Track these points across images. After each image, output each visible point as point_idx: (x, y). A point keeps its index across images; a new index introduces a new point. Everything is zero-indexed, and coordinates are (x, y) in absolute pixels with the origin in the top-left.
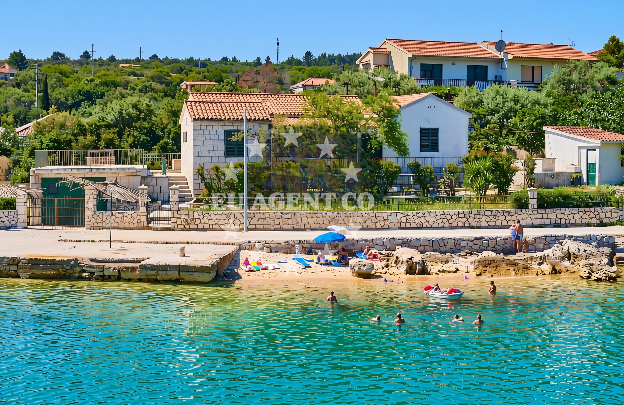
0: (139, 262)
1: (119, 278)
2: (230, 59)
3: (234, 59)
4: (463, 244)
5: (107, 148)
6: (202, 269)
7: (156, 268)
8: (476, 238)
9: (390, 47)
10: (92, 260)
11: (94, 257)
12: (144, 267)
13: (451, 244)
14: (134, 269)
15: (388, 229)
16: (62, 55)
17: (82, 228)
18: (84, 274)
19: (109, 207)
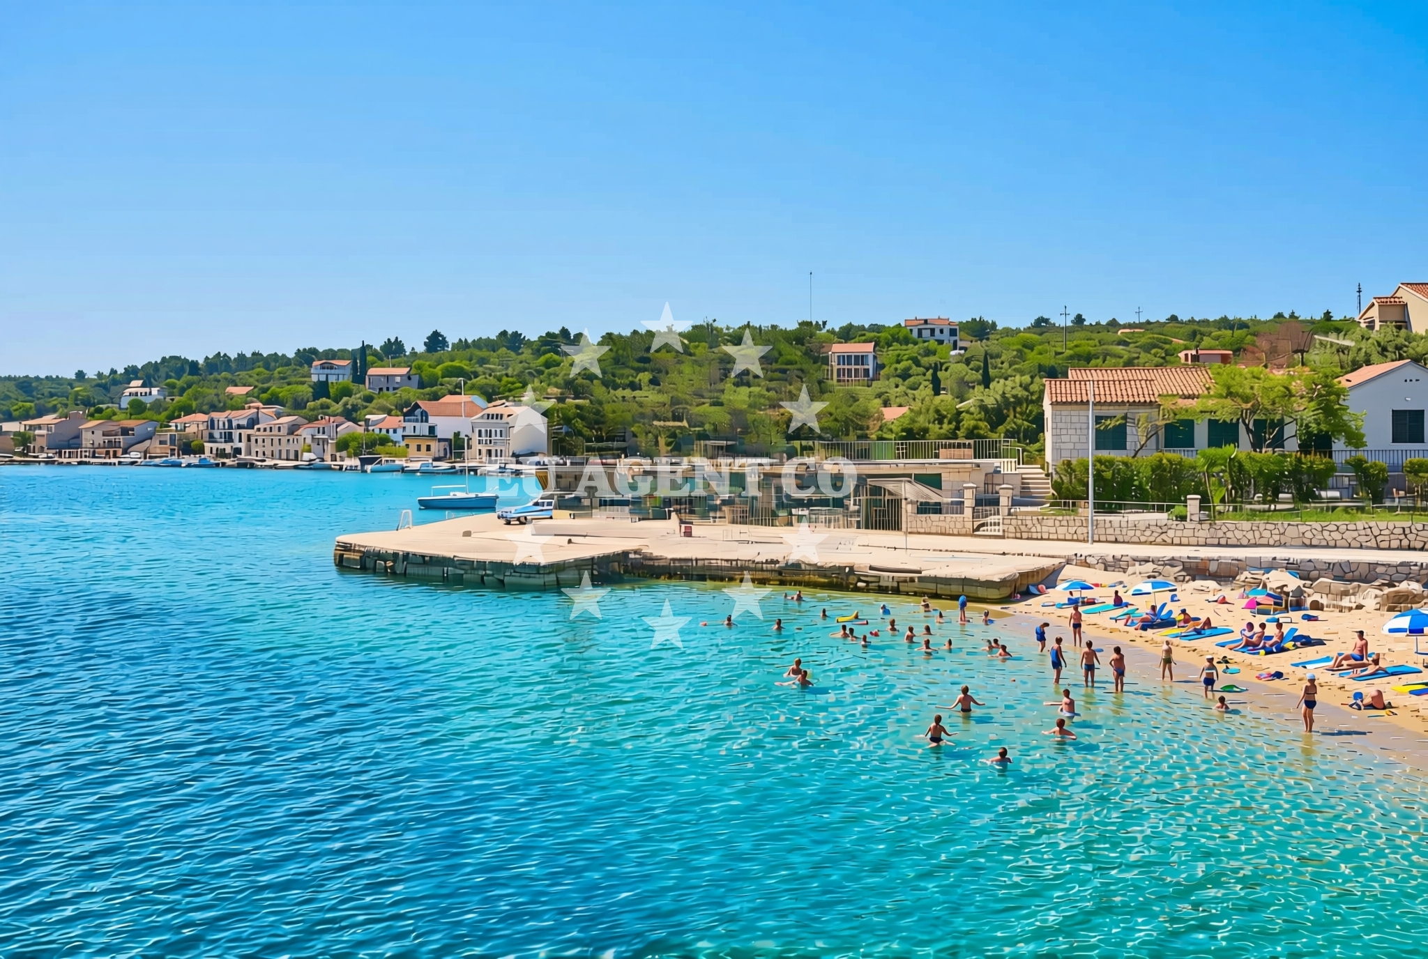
0: (920, 572)
1: (896, 591)
2: (1287, 315)
3: (1292, 316)
4: (1380, 570)
5: (967, 438)
6: (989, 584)
7: (936, 580)
8: (1402, 564)
9: (1407, 295)
10: (871, 568)
11: (875, 564)
12: (921, 579)
13: (1364, 570)
14: (912, 580)
15: (1285, 545)
16: (1046, 321)
17: (896, 533)
18: (860, 584)
19: (944, 510)
